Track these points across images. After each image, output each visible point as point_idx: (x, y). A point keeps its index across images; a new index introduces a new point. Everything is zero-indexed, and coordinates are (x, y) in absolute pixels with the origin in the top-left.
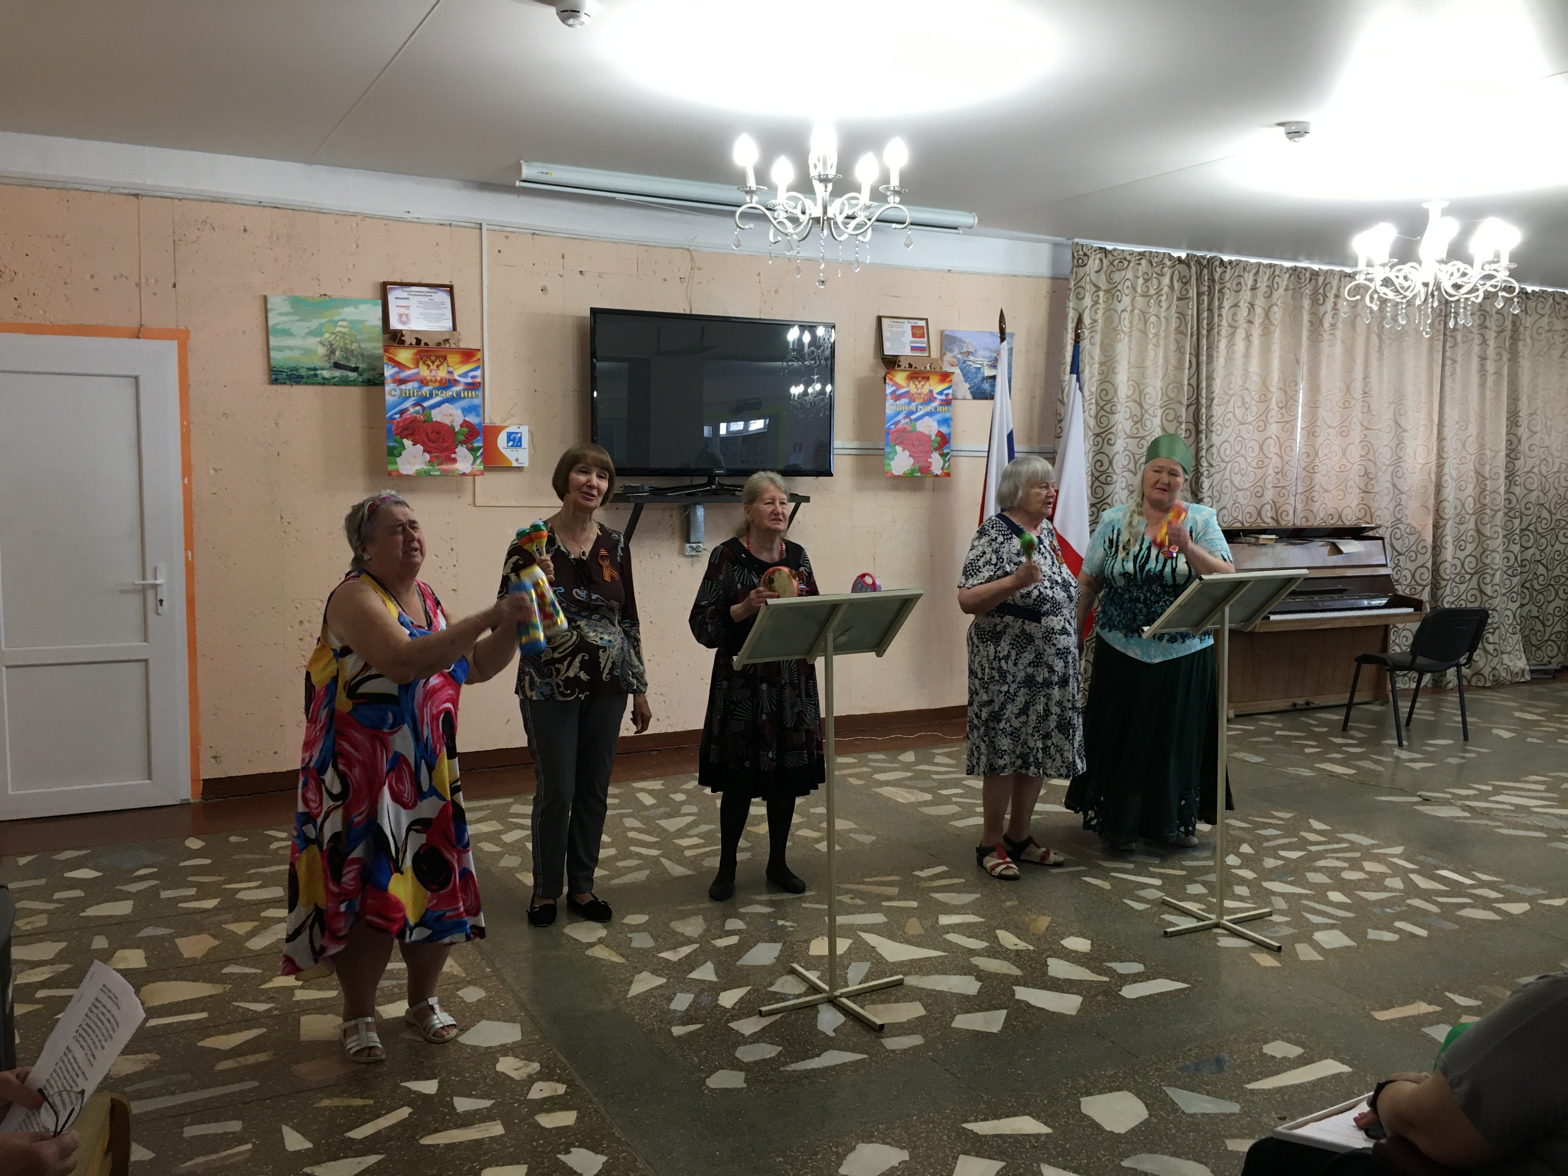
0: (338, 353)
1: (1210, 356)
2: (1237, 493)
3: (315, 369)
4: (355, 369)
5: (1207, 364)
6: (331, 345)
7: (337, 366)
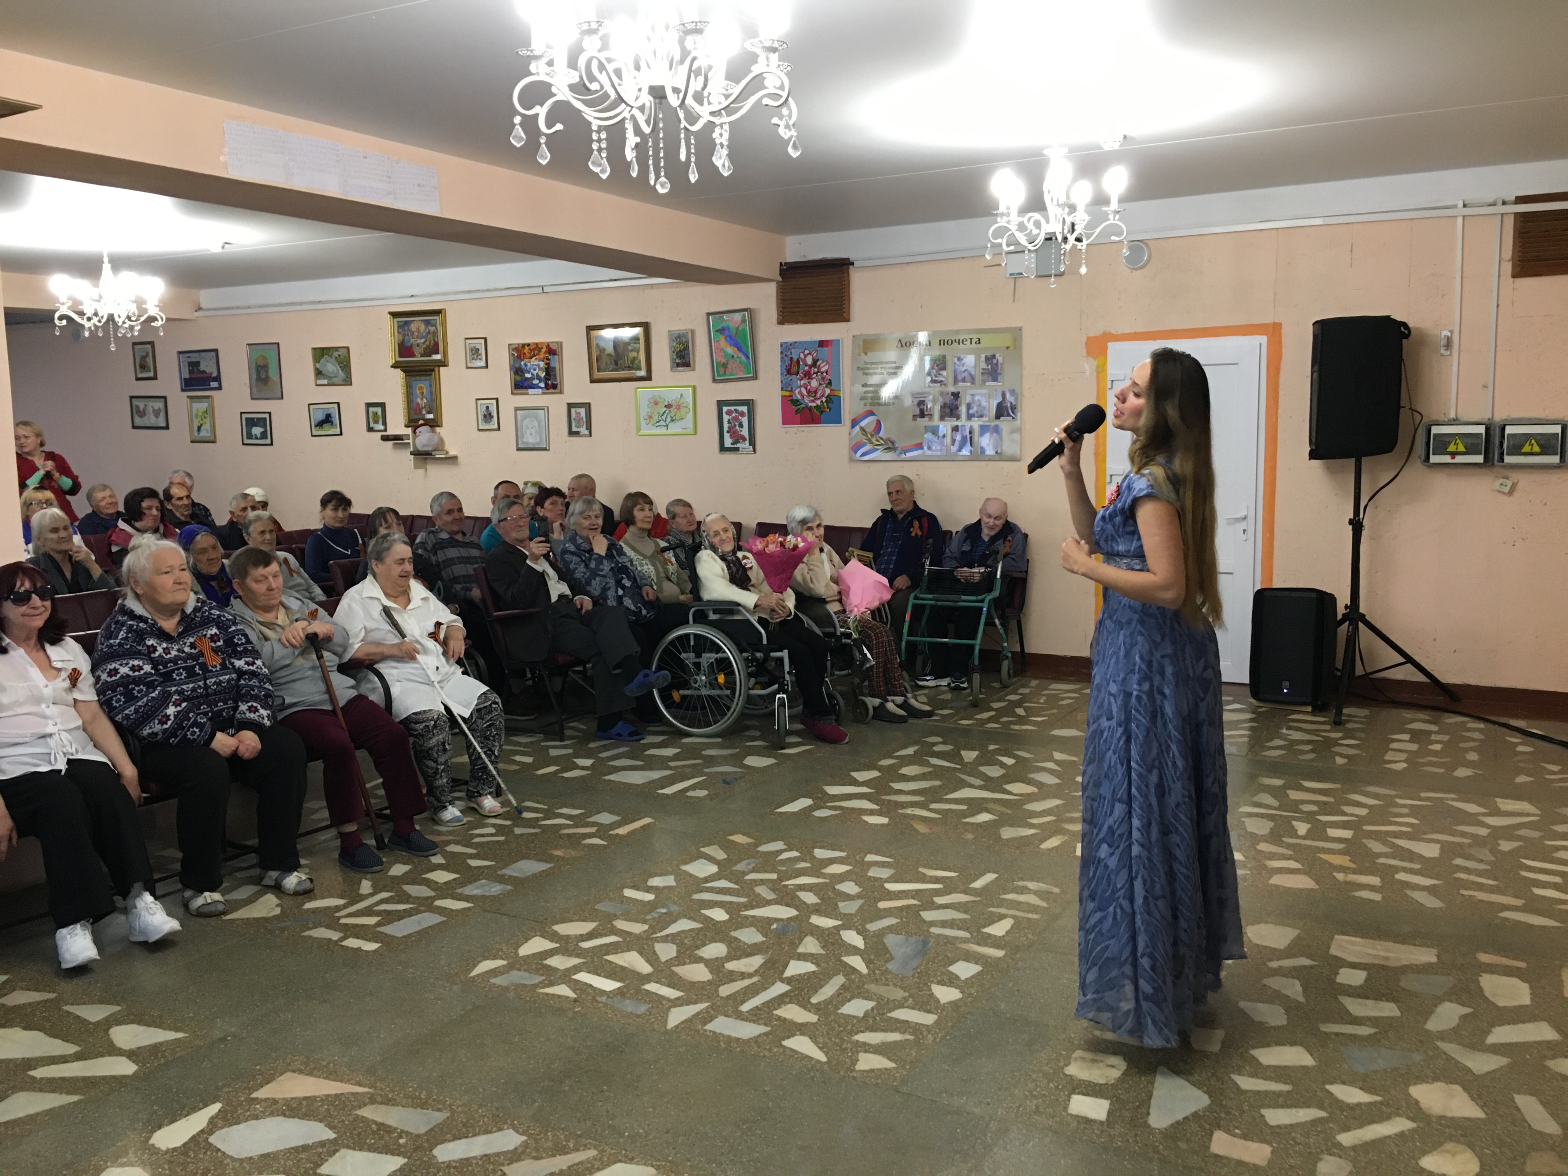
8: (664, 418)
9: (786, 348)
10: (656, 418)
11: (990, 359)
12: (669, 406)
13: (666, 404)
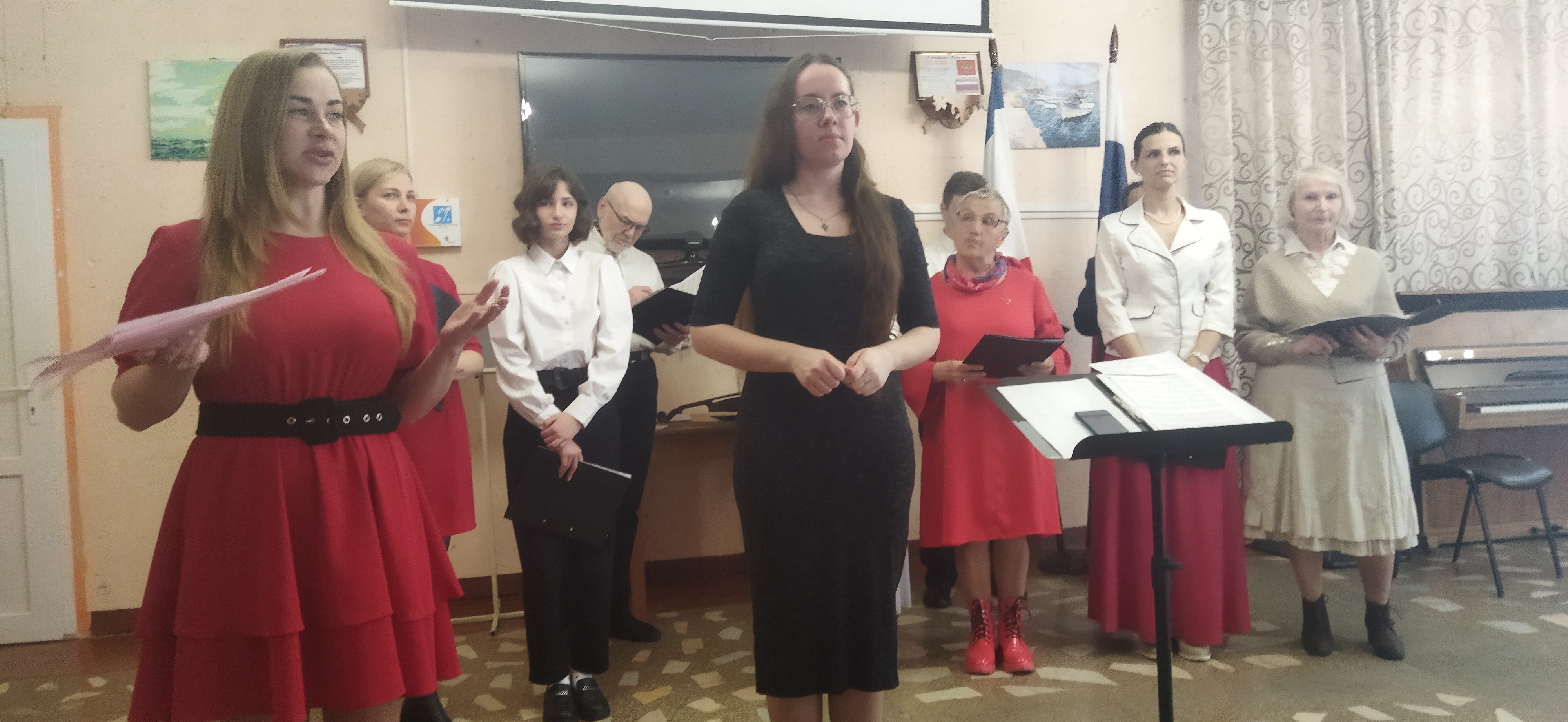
1: (1382, 76)
2: (1437, 252)
5: (1380, 85)
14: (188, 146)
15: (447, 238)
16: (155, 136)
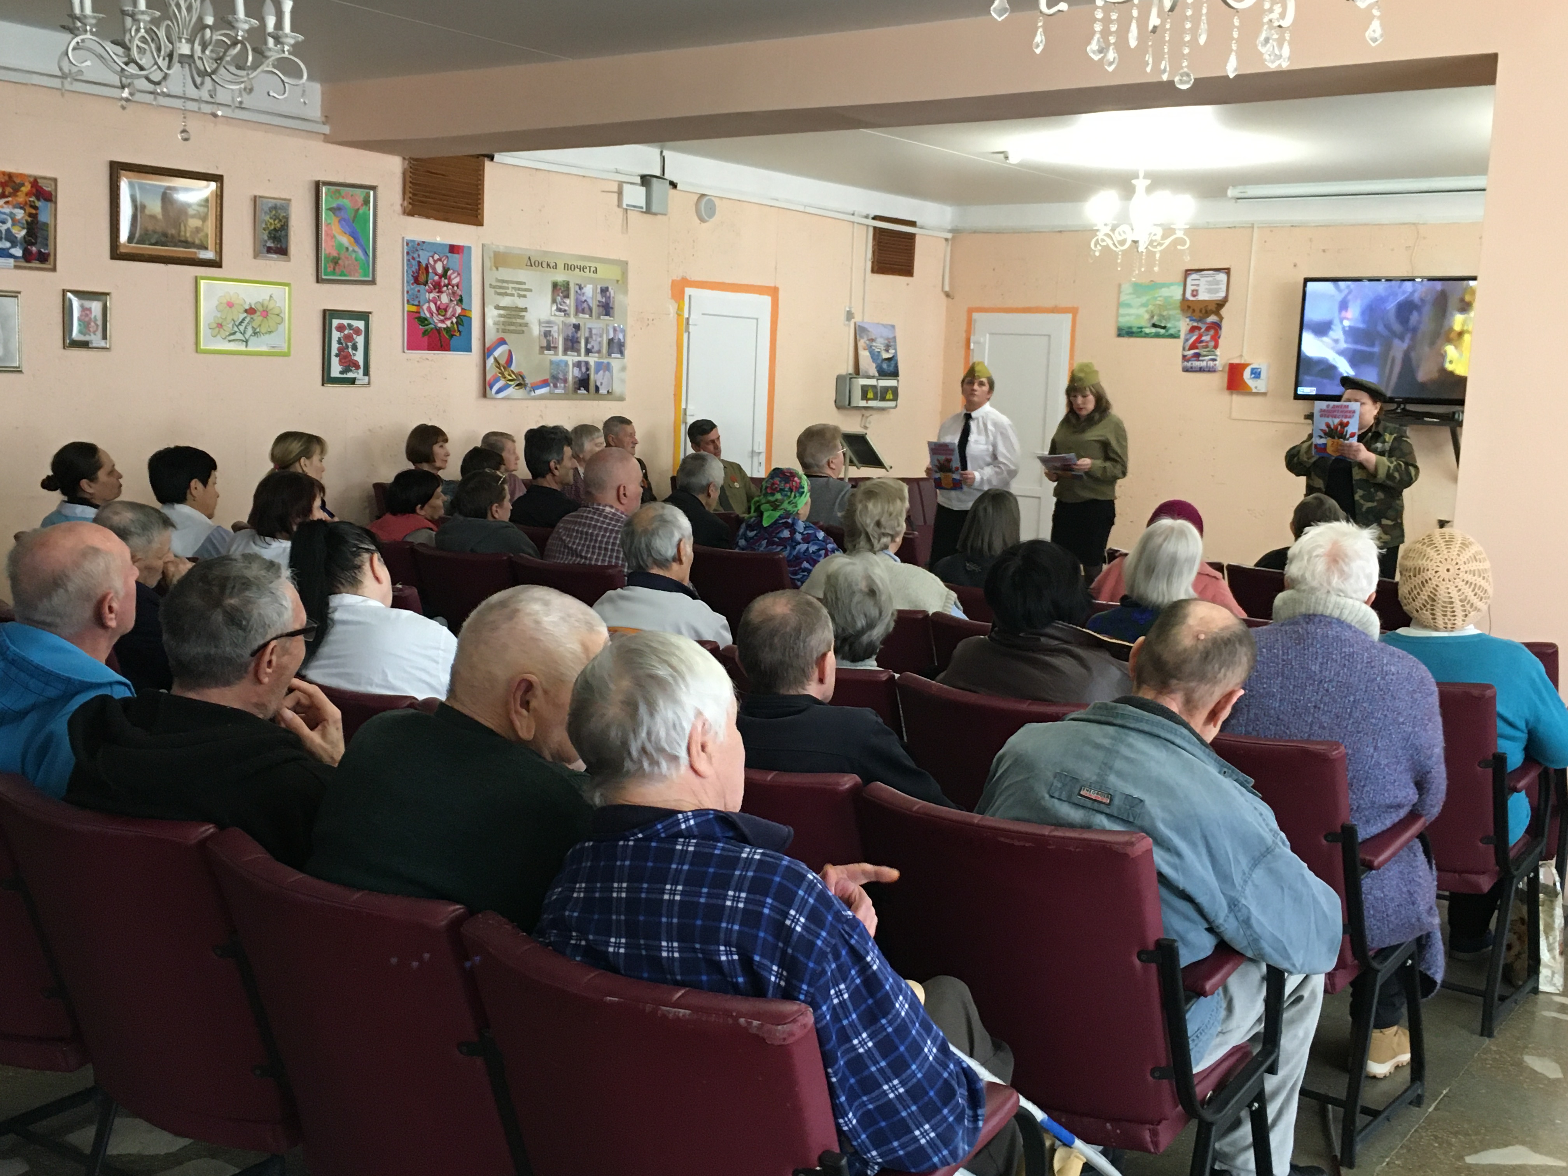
0: (1155, 318)
3: (1141, 328)
4: (1164, 328)
6: (1152, 312)
7: (1154, 326)
8: (242, 328)
9: (413, 249)
10: (229, 327)
11: (604, 290)
12: (251, 311)
13: (247, 307)
14: (1134, 330)
15: (1256, 388)
16: (1120, 325)
